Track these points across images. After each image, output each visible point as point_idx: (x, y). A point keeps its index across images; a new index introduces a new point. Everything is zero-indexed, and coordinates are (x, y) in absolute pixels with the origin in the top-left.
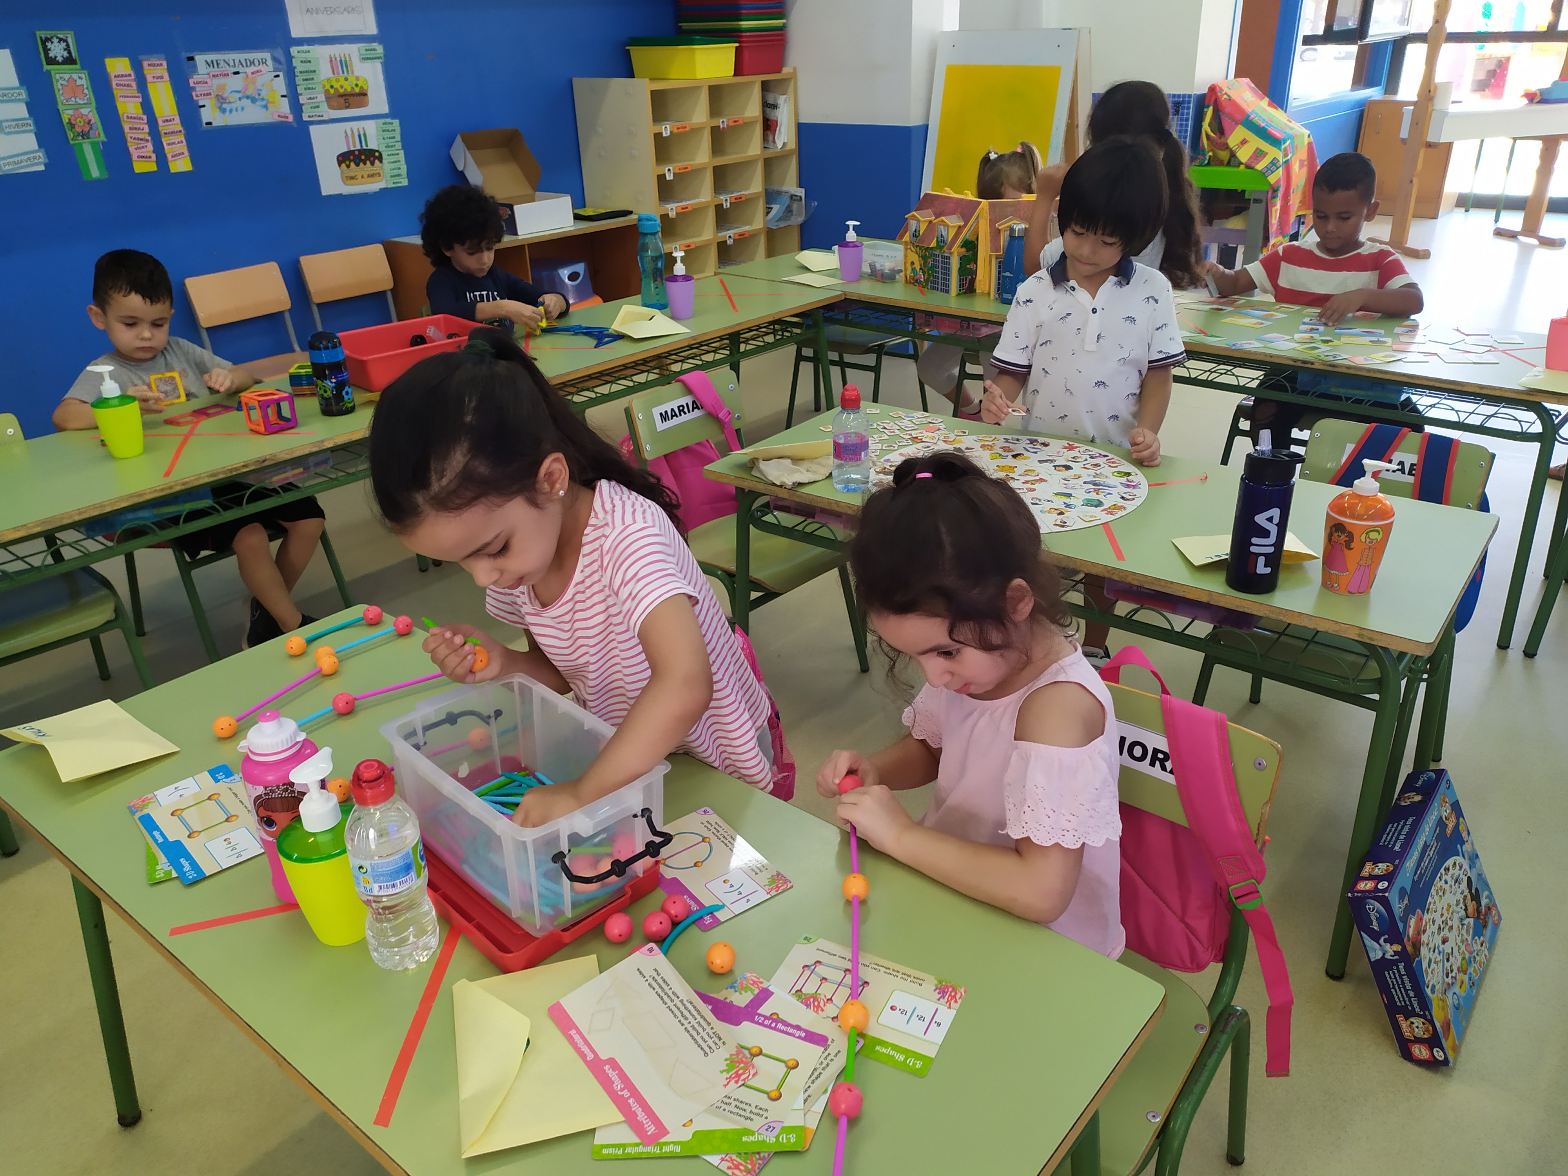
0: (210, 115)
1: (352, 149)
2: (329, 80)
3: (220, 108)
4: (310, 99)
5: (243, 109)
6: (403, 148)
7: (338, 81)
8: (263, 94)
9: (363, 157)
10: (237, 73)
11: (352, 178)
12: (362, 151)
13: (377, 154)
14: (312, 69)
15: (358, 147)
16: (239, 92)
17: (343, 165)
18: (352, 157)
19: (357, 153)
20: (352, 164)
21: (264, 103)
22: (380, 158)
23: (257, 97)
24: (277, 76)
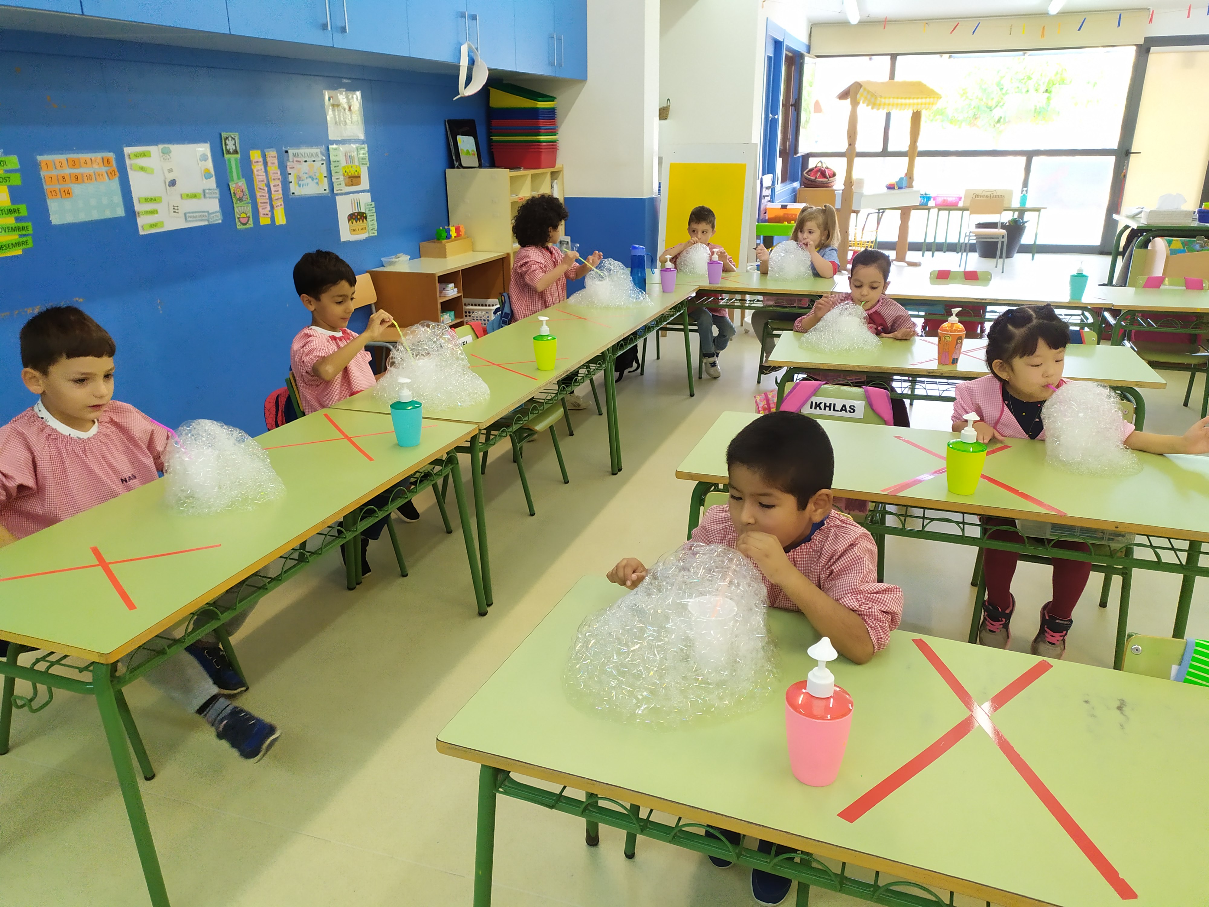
0: (294, 188)
1: (354, 212)
2: (344, 167)
3: (298, 183)
4: (337, 179)
5: (308, 184)
6: (376, 212)
7: (348, 168)
8: (317, 175)
9: (359, 217)
10: (306, 161)
11: (354, 230)
12: (359, 213)
13: (365, 215)
14: (338, 160)
15: (357, 211)
16: (306, 173)
17: (350, 222)
18: (354, 217)
19: (356, 214)
20: (354, 221)
21: (317, 181)
22: (366, 217)
23: (314, 177)
24: (323, 164)
